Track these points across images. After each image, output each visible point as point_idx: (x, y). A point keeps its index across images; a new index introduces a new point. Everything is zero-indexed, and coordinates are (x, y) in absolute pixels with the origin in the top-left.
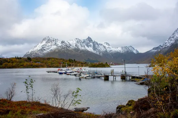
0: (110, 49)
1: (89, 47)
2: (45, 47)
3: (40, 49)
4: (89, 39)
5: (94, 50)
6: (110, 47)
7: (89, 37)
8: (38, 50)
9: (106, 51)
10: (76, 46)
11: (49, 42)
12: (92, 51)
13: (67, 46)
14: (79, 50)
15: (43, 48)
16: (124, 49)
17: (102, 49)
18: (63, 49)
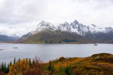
0: (94, 30)
1: (75, 29)
2: (39, 29)
3: (35, 30)
4: (76, 22)
5: (78, 31)
6: (95, 28)
7: (75, 20)
8: (34, 31)
9: (89, 32)
10: (58, 28)
11: (43, 26)
12: (77, 32)
13: (50, 28)
14: (60, 31)
15: (37, 30)
16: (108, 29)
17: (86, 30)
18: (47, 31)
